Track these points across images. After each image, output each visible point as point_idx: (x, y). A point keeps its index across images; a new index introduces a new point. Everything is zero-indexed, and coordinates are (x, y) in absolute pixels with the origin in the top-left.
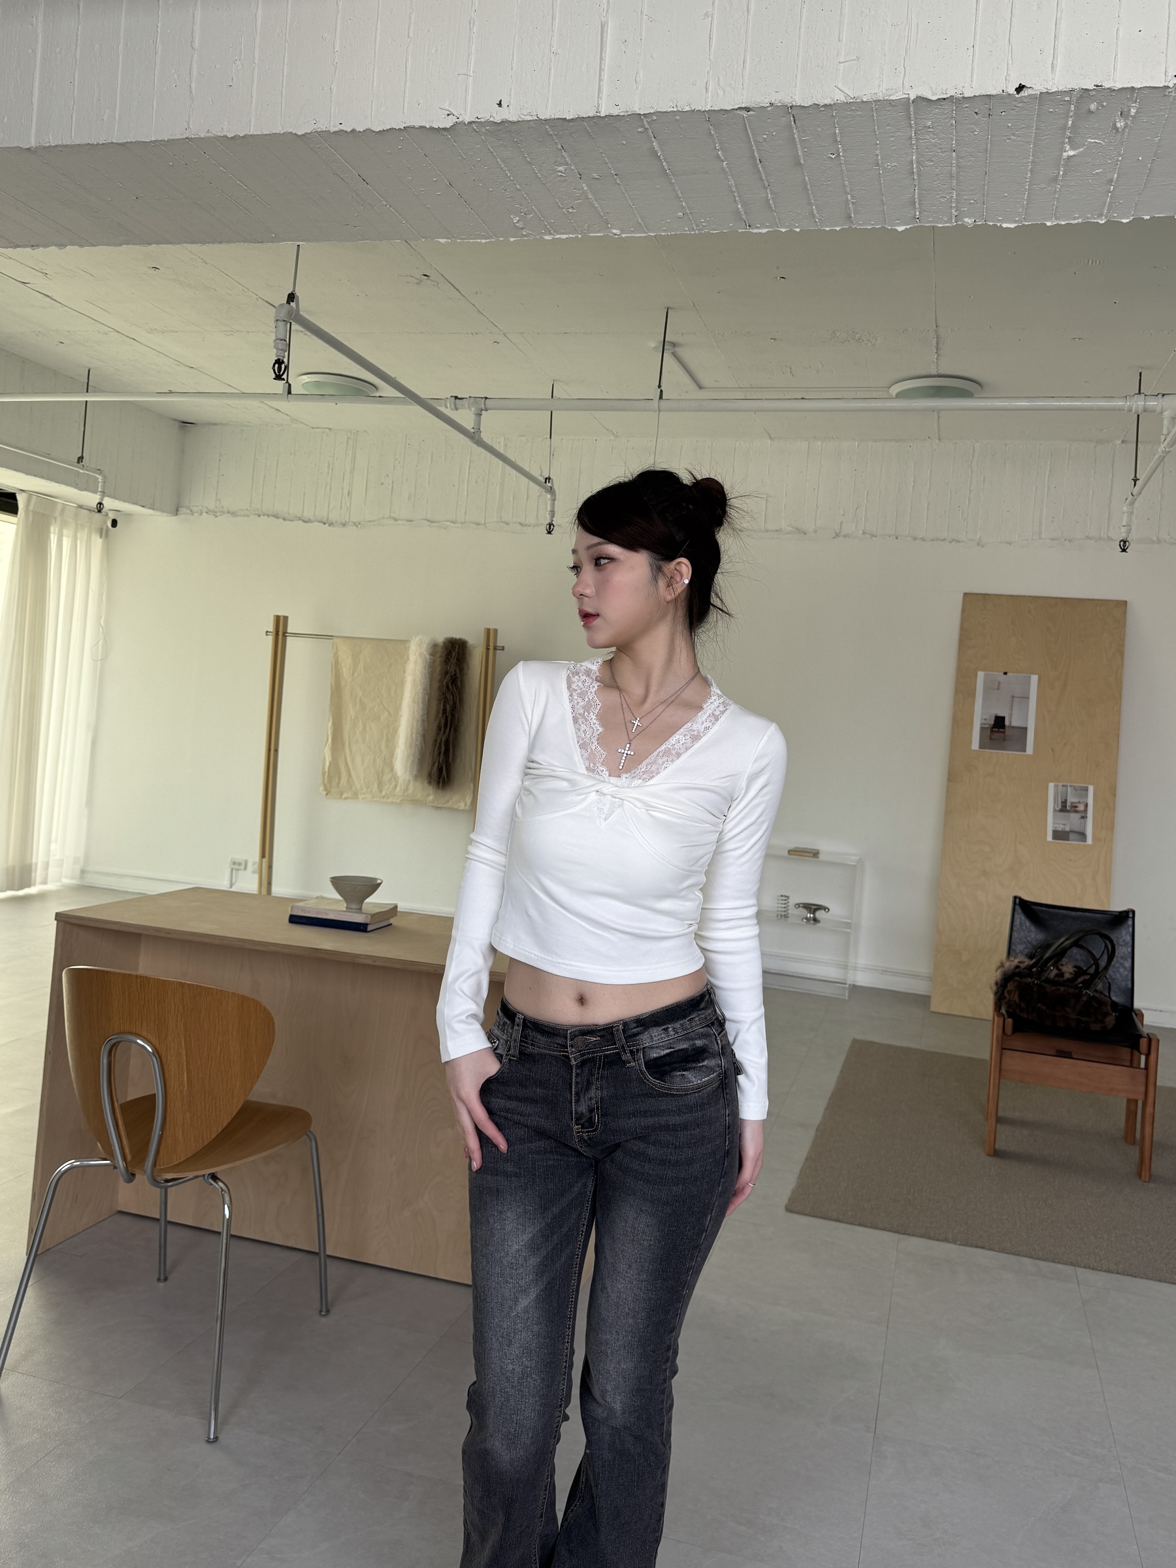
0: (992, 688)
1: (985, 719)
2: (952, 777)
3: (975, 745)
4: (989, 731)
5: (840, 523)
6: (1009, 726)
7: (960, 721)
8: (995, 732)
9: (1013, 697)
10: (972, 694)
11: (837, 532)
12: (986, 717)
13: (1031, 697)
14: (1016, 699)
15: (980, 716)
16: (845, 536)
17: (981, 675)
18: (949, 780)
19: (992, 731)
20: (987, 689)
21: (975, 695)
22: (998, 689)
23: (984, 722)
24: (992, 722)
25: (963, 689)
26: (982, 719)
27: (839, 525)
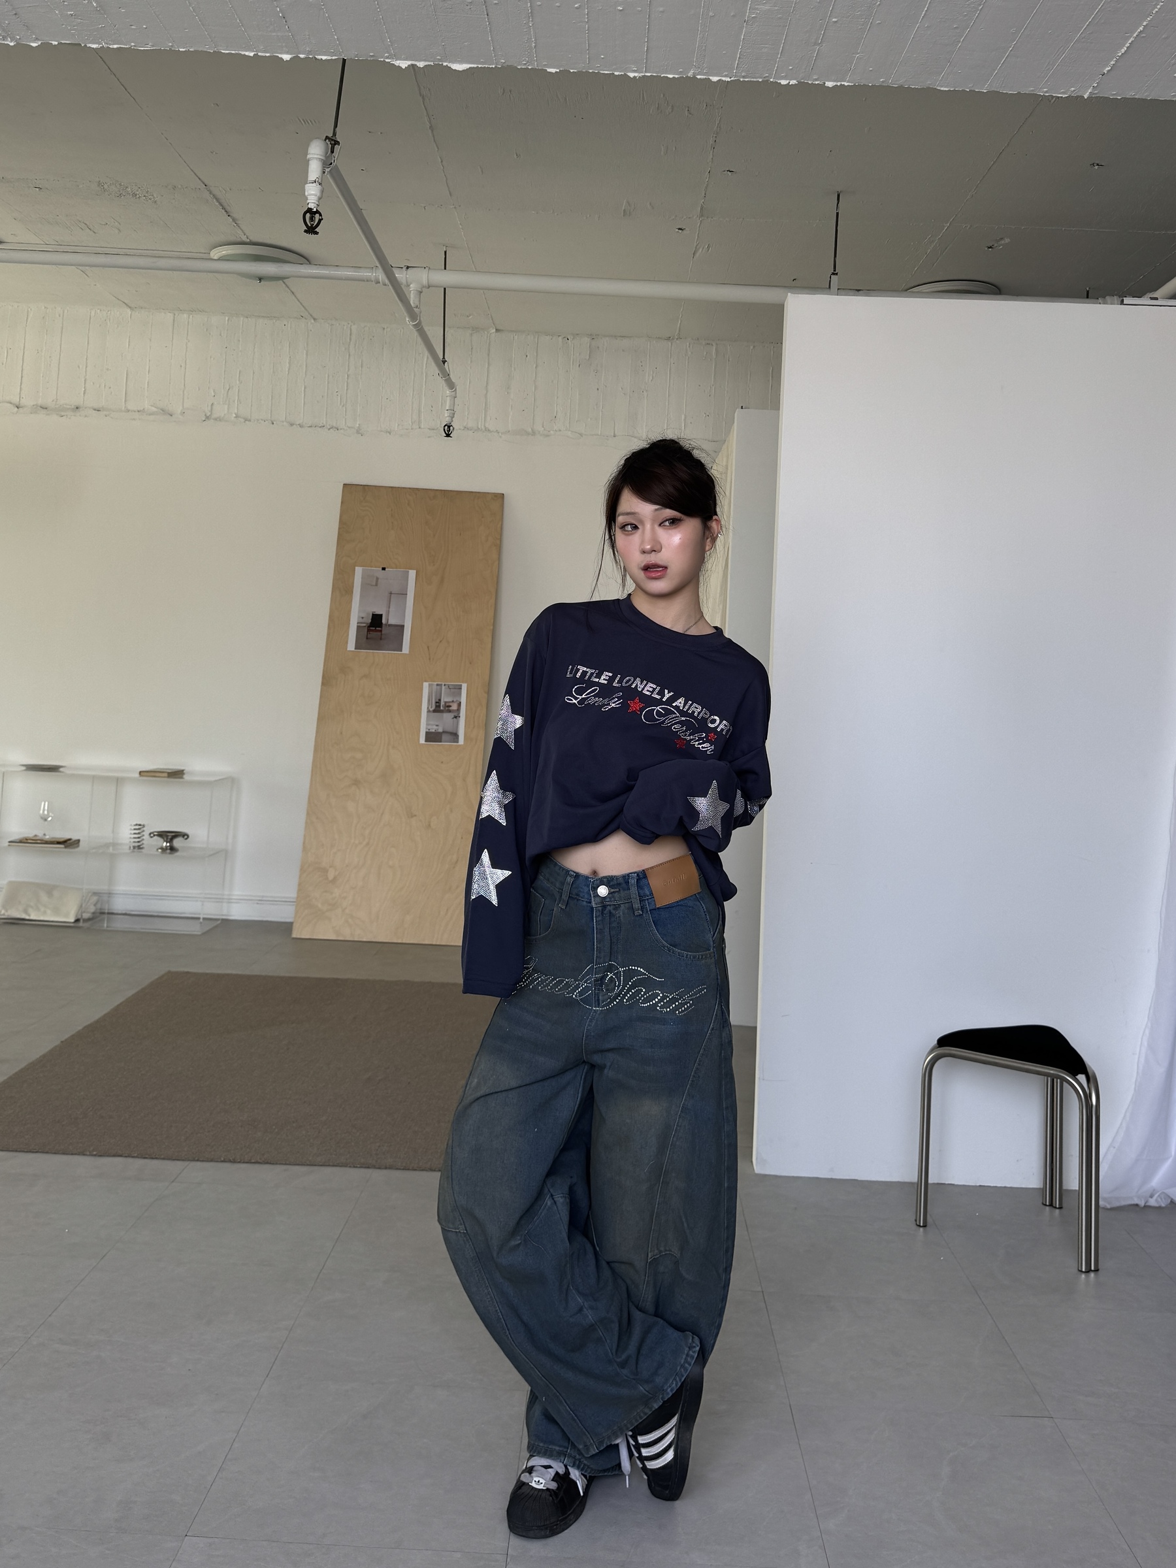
0: (371, 584)
1: (363, 618)
2: (327, 681)
3: (351, 646)
4: (366, 630)
5: (210, 405)
6: (386, 625)
7: (336, 622)
8: (372, 630)
9: (391, 593)
10: (349, 591)
11: (208, 415)
12: (363, 615)
13: (408, 593)
14: (392, 595)
15: (357, 615)
16: (216, 419)
17: (359, 571)
18: (323, 684)
19: (369, 630)
20: (365, 586)
21: (352, 592)
22: (376, 585)
23: (361, 620)
24: (370, 621)
25: (342, 588)
26: (359, 617)
27: (210, 408)
